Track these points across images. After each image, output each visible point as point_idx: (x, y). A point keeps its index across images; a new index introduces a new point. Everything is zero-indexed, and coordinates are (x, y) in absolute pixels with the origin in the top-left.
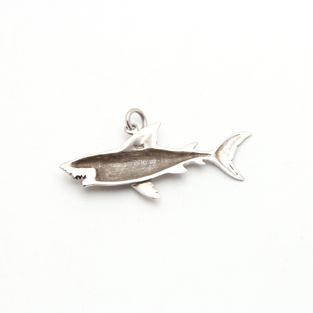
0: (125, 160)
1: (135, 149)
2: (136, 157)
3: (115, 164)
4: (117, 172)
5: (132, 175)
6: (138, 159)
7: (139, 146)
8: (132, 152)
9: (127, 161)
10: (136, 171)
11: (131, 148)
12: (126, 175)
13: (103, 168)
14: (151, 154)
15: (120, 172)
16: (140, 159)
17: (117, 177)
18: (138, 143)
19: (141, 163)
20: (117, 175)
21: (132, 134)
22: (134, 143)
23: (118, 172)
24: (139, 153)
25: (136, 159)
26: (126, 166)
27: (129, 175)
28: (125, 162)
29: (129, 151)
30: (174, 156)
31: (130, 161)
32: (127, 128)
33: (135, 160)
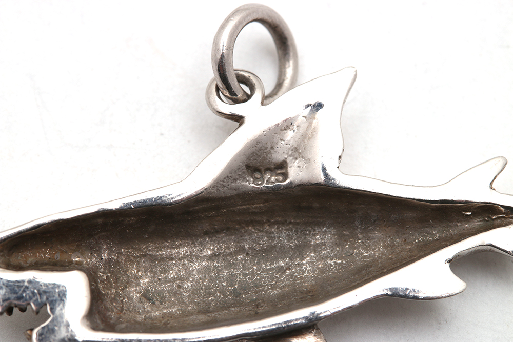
0: (206, 226)
1: (250, 184)
2: (254, 213)
3: (166, 244)
4: (174, 279)
5: (236, 294)
6: (261, 224)
7: (268, 169)
8: (238, 195)
9: (217, 232)
10: (253, 274)
11: (235, 180)
12: (210, 294)
13: (117, 262)
14: (316, 205)
15: (188, 279)
16: (269, 221)
17: (174, 304)
18: (265, 159)
19: (273, 239)
20: (175, 294)
21: (238, 119)
22: (248, 158)
23: (181, 279)
24: (266, 201)
25: (252, 223)
26: (210, 252)
27: (225, 296)
28: (206, 233)
29: (225, 192)
30: (409, 215)
31: (228, 229)
32: (218, 89)
33: (248, 226)
